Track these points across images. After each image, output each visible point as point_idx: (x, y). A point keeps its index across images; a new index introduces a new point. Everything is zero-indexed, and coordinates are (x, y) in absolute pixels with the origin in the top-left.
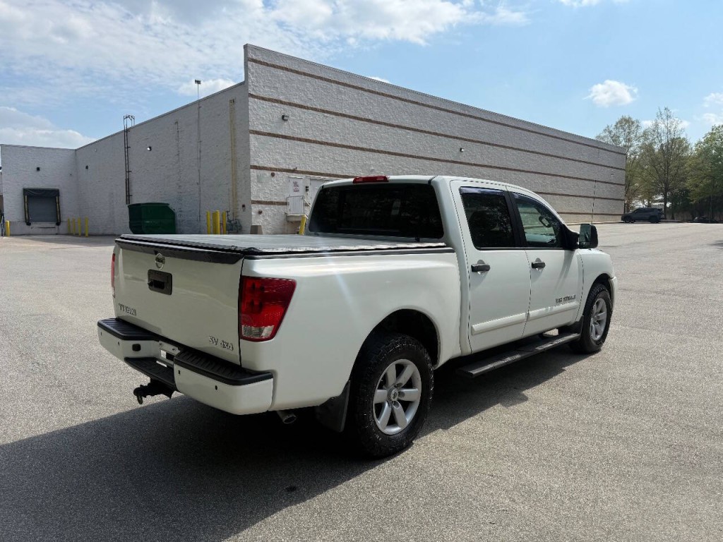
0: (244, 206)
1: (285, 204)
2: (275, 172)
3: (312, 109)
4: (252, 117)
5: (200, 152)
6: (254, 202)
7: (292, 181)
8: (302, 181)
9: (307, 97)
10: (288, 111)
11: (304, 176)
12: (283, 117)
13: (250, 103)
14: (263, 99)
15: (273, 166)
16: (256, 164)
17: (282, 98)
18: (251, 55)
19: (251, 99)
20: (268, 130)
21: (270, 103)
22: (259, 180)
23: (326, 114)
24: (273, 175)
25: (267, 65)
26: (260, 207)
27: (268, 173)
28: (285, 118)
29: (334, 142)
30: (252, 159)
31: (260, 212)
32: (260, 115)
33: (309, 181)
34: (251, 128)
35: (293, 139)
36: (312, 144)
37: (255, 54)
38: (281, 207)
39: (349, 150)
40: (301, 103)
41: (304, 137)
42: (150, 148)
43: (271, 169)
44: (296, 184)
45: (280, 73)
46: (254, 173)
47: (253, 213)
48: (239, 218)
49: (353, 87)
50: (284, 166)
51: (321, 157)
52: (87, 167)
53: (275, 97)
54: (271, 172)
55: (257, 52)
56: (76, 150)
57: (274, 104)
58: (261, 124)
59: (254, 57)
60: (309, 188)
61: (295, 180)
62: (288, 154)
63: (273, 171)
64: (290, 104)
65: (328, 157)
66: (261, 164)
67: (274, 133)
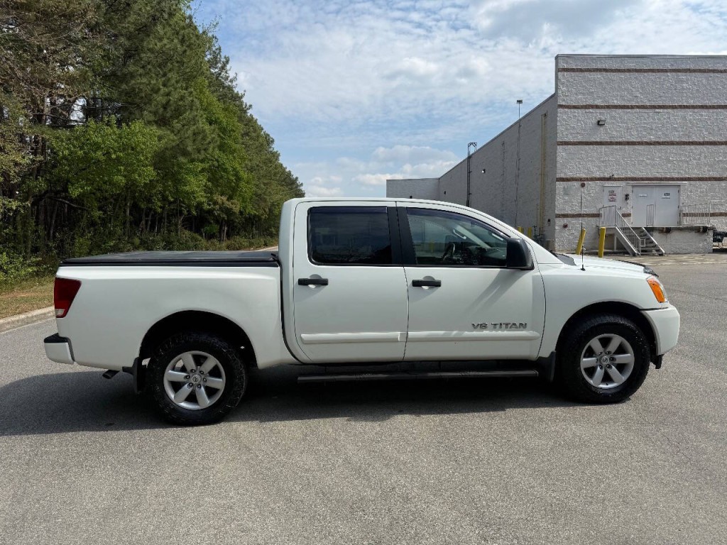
0: (549, 220)
1: (598, 215)
2: (585, 182)
3: (638, 107)
4: (560, 128)
5: (519, 169)
6: (559, 216)
7: (607, 190)
8: (620, 189)
9: (631, 94)
10: (605, 115)
11: (623, 184)
12: (599, 122)
13: (559, 115)
14: (575, 107)
15: (584, 176)
16: (562, 176)
17: (598, 102)
18: (563, 65)
19: (560, 110)
20: (580, 138)
21: (583, 111)
22: (566, 192)
23: (657, 110)
24: (583, 185)
25: (581, 70)
26: (565, 221)
27: (577, 184)
28: (600, 123)
29: (668, 140)
30: (558, 171)
31: (565, 226)
32: (569, 125)
33: (630, 189)
34: (559, 140)
35: (611, 143)
36: (636, 147)
37: (567, 63)
38: (593, 220)
39: (692, 147)
40: (623, 103)
41: (624, 140)
42: (484, 170)
43: (581, 179)
44: (612, 193)
45: (598, 75)
46: (560, 185)
47: (557, 228)
48: (544, 233)
49: (700, 71)
50: (598, 175)
51: (648, 159)
52: (445, 193)
53: (590, 102)
54: (580, 183)
55: (570, 61)
56: (439, 179)
57: (587, 110)
58: (571, 134)
59: (567, 66)
60: (630, 197)
61: (613, 189)
62: (603, 162)
63: (583, 181)
64: (608, 107)
65: (660, 157)
66: (570, 175)
67: (588, 140)
